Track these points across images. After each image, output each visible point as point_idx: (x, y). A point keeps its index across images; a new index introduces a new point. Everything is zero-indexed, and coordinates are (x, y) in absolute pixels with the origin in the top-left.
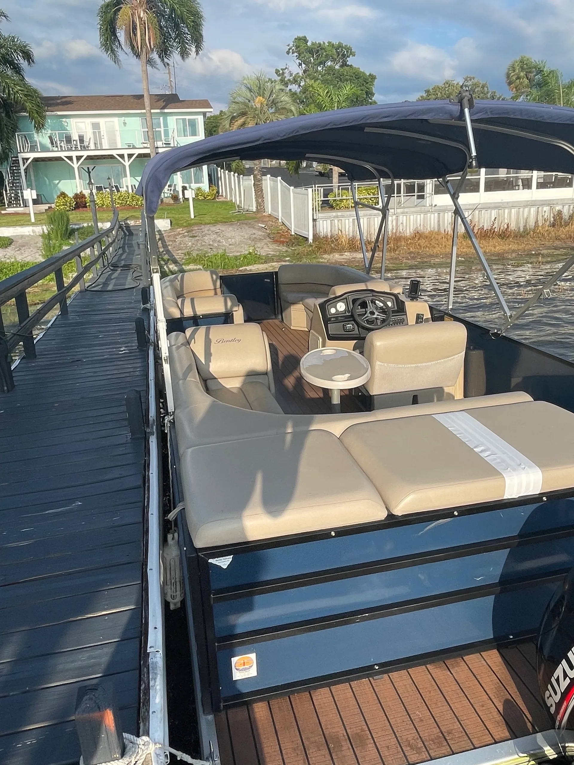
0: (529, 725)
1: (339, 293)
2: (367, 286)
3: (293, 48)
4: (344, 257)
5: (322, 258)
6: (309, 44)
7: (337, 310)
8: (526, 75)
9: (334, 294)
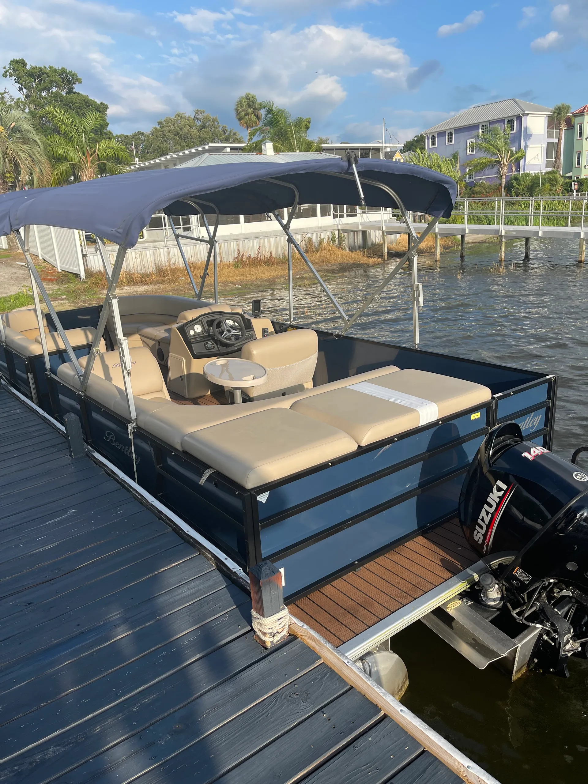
0: (459, 566)
1: (190, 319)
2: (211, 309)
3: (10, 71)
4: (124, 291)
5: (101, 293)
6: (28, 67)
7: (195, 332)
8: (254, 112)
9: (185, 319)
